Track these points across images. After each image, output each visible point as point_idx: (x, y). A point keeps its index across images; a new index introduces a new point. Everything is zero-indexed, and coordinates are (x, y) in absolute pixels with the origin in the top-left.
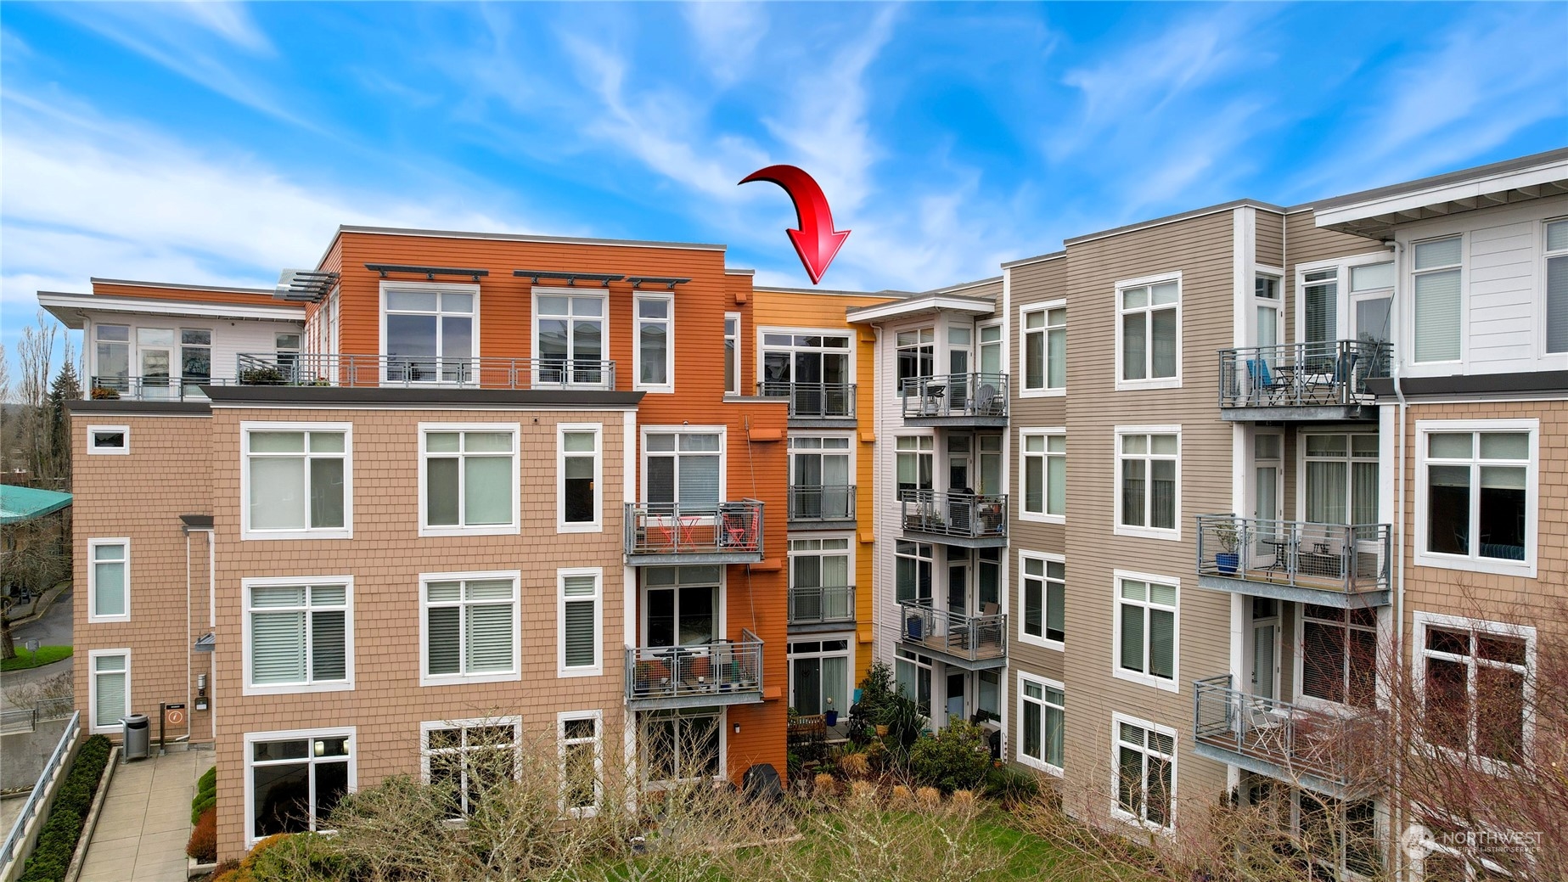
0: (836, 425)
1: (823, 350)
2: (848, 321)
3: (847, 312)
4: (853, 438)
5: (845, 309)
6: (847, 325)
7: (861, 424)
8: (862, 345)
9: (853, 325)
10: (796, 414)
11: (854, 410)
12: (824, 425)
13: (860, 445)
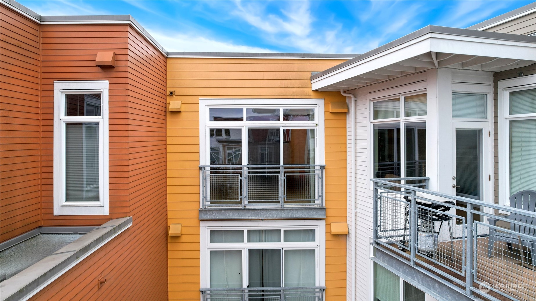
0: (299, 215)
1: (282, 125)
2: (313, 89)
3: (312, 79)
4: (320, 229)
5: (309, 75)
6: (312, 94)
7: (330, 212)
8: (332, 117)
9: (320, 93)
10: (249, 202)
11: (321, 196)
12: (284, 215)
13: (330, 238)
